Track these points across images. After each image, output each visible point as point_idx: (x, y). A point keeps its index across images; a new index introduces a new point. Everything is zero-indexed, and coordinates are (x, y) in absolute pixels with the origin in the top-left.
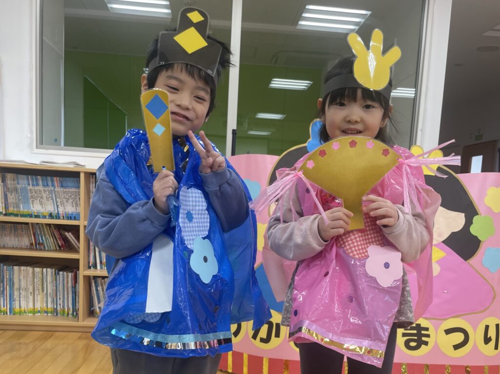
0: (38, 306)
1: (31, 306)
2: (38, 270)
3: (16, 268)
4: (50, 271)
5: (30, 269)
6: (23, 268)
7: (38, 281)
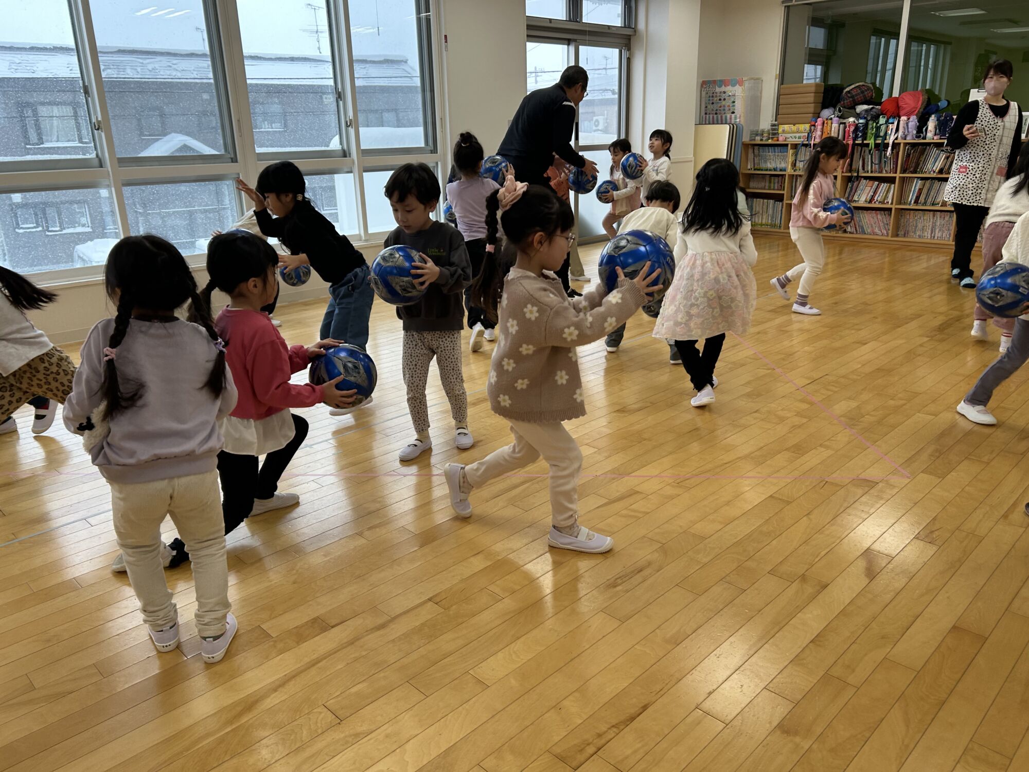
0: (764, 222)
1: (760, 221)
2: (766, 201)
3: (755, 200)
4: (771, 201)
5: (762, 200)
6: (758, 199)
7: (765, 207)
